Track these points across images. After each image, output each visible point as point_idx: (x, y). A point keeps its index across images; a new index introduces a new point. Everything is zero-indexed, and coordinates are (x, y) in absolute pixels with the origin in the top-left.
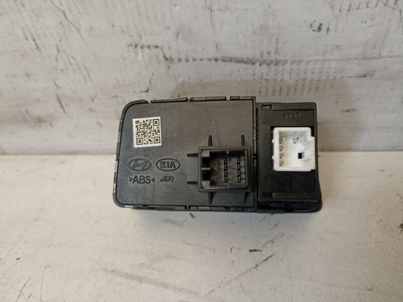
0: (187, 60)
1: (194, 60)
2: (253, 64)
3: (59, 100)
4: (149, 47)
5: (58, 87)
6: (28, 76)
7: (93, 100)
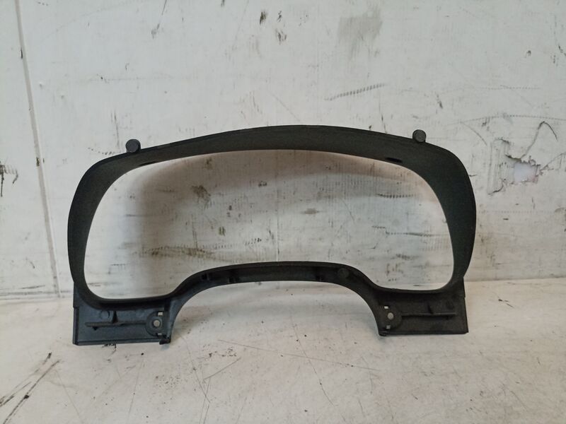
0: (395, 234)
1: (398, 233)
2: (421, 235)
3: (329, 253)
4: (381, 228)
5: (332, 245)
6: (320, 239)
7: (347, 253)
